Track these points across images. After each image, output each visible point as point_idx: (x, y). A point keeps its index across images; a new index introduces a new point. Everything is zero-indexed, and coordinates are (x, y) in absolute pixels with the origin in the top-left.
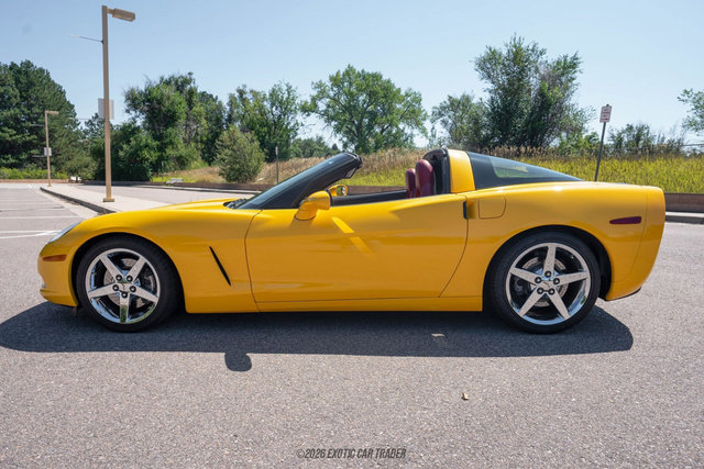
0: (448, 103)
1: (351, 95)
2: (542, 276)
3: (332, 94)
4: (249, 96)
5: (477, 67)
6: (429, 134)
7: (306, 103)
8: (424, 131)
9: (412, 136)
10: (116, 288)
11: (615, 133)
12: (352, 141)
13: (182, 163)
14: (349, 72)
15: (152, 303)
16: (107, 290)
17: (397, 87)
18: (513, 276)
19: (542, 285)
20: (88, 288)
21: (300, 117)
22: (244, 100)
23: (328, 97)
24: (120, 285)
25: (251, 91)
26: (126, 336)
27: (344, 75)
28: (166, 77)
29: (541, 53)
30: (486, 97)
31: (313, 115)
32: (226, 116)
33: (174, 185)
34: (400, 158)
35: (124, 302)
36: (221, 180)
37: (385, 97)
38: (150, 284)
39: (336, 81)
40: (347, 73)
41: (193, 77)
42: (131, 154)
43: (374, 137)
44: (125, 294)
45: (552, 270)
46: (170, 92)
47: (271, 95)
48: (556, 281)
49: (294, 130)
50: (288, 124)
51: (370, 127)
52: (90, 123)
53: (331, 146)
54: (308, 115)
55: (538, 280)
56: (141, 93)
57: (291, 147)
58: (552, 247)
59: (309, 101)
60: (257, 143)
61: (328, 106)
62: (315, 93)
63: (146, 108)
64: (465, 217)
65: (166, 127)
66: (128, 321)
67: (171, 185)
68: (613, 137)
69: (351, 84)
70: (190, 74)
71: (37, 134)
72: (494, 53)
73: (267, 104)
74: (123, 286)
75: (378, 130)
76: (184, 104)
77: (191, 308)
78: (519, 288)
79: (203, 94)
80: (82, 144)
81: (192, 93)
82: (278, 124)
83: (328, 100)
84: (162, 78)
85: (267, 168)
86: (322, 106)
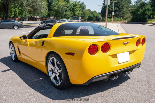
42: (142, 13)
48: (57, 71)
55: (54, 69)
67: (152, 24)
71: (118, 8)
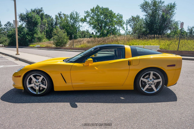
0: (132, 18)
1: (98, 16)
2: (149, 80)
3: (91, 15)
4: (62, 16)
5: (141, 8)
6: (125, 29)
7: (82, 18)
8: (123, 28)
9: (119, 30)
10: (35, 84)
11: (190, 28)
12: (99, 31)
13: (40, 40)
14: (98, 7)
15: (45, 88)
16: (32, 85)
17: (114, 13)
18: (141, 80)
19: (149, 83)
20: (27, 84)
21: (80, 24)
22: (61, 17)
23: (90, 16)
24: (36, 84)
25: (63, 14)
26: (38, 97)
27: (96, 9)
28: (33, 9)
29: (163, 3)
30: (144, 17)
31: (85, 23)
32: (54, 23)
33: (37, 47)
34: (115, 38)
35: (37, 88)
36: (54, 46)
37: (110, 16)
38: (44, 83)
39: (93, 10)
40: (97, 8)
41: (43, 9)
43: (106, 30)
44: (37, 86)
45: (152, 79)
46: (35, 15)
47: (70, 16)
48: (153, 82)
49: (79, 28)
50: (77, 26)
51: (105, 27)
52: (6, 25)
53: (91, 33)
54: (83, 23)
55: (148, 81)
56: (24, 15)
57: (78, 34)
58: (152, 72)
59: (84, 18)
60: (66, 33)
61: (90, 20)
62: (86, 15)
63: (26, 20)
64: (129, 65)
65: (34, 27)
66: (38, 93)
67: (36, 47)
68: (189, 29)
69: (98, 12)
70: (42, 8)
72: (146, 3)
73: (69, 19)
74: (37, 84)
75: (107, 28)
76: (40, 19)
77: (55, 89)
78: (143, 83)
79: (46, 15)
80: (3, 33)
81: (42, 15)
82: (73, 26)
83: (90, 17)
84: (32, 10)
85: (69, 42)
86: (88, 19)
